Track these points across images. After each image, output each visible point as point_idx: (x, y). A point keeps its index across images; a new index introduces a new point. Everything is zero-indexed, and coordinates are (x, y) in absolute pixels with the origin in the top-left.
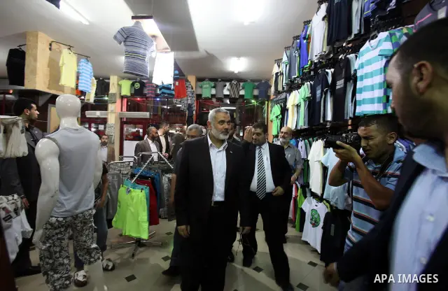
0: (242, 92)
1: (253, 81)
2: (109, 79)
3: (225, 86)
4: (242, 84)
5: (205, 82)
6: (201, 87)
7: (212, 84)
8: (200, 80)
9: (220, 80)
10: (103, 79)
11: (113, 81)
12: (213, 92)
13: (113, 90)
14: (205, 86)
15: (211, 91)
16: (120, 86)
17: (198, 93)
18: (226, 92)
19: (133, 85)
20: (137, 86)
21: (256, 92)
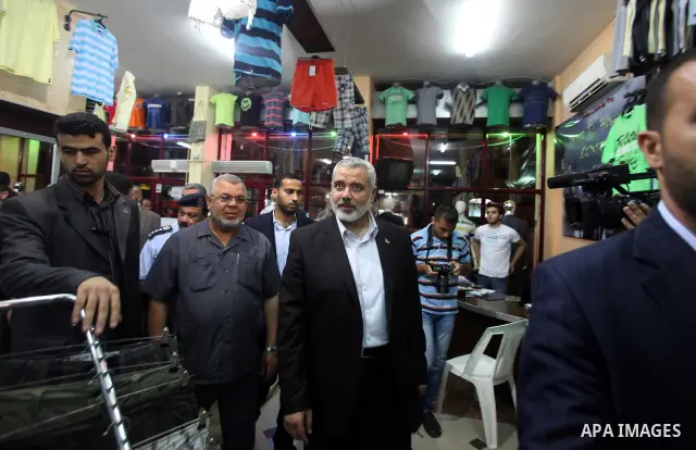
0: (480, 113)
1: (508, 84)
2: (193, 96)
3: (441, 96)
4: (480, 93)
5: (392, 90)
6: (384, 102)
7: (411, 95)
8: (380, 86)
9: (426, 83)
10: (182, 96)
11: (202, 95)
12: (412, 113)
13: (199, 115)
14: (392, 99)
15: (407, 110)
16: (213, 106)
17: (378, 116)
18: (442, 113)
19: (238, 102)
20: (247, 104)
21: (516, 111)
